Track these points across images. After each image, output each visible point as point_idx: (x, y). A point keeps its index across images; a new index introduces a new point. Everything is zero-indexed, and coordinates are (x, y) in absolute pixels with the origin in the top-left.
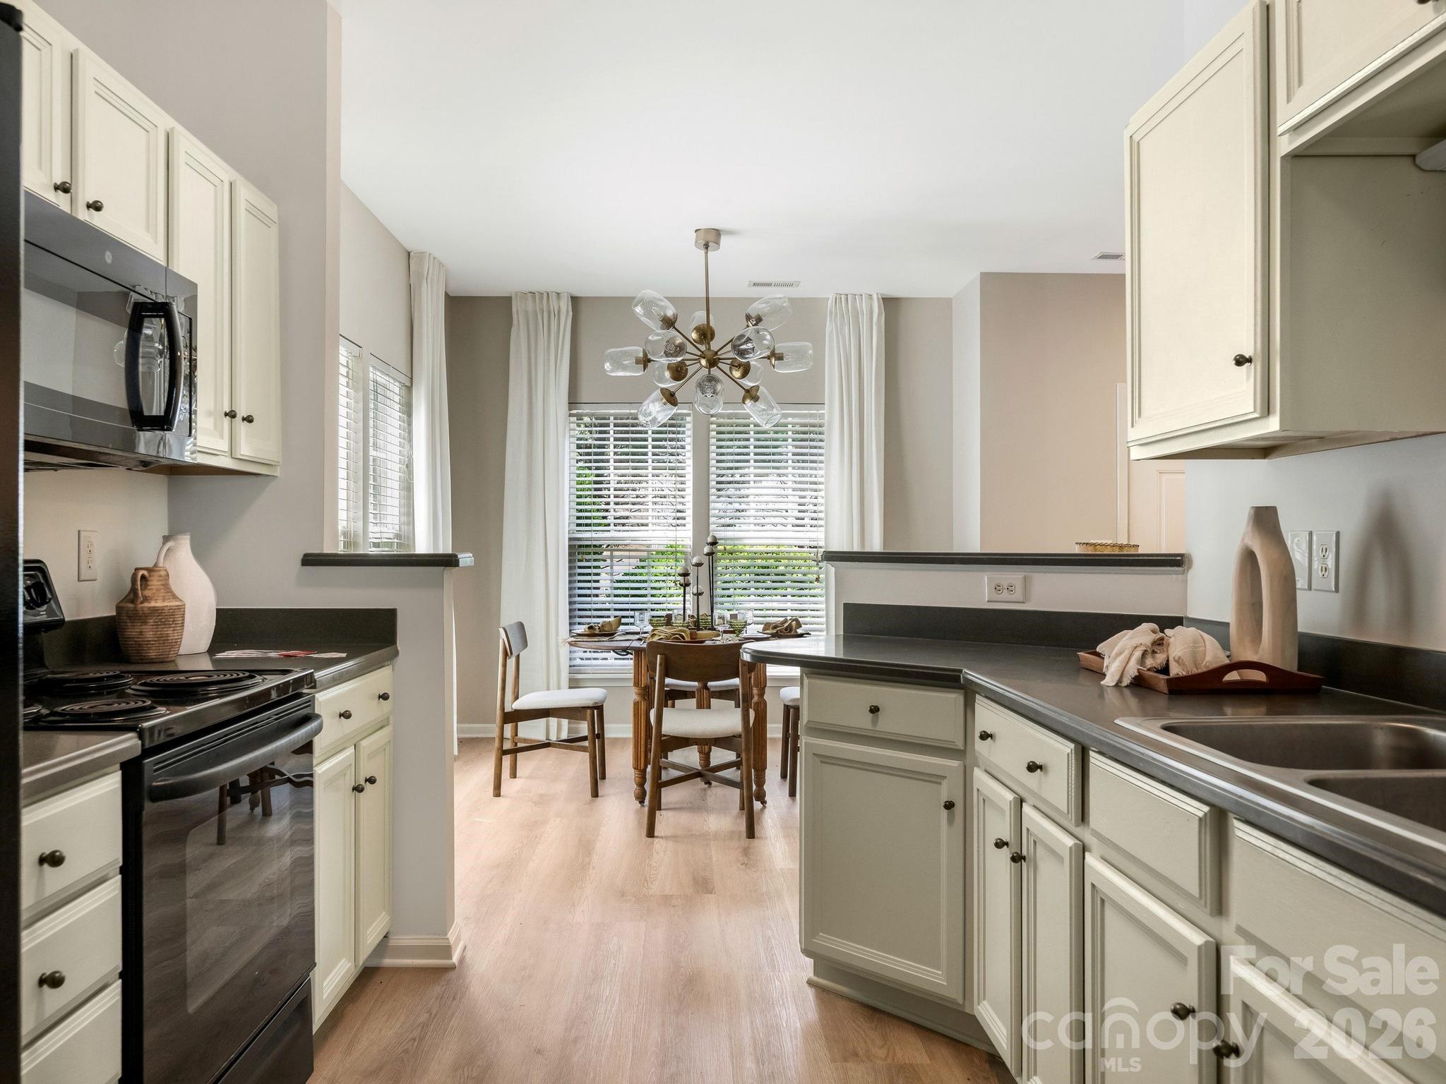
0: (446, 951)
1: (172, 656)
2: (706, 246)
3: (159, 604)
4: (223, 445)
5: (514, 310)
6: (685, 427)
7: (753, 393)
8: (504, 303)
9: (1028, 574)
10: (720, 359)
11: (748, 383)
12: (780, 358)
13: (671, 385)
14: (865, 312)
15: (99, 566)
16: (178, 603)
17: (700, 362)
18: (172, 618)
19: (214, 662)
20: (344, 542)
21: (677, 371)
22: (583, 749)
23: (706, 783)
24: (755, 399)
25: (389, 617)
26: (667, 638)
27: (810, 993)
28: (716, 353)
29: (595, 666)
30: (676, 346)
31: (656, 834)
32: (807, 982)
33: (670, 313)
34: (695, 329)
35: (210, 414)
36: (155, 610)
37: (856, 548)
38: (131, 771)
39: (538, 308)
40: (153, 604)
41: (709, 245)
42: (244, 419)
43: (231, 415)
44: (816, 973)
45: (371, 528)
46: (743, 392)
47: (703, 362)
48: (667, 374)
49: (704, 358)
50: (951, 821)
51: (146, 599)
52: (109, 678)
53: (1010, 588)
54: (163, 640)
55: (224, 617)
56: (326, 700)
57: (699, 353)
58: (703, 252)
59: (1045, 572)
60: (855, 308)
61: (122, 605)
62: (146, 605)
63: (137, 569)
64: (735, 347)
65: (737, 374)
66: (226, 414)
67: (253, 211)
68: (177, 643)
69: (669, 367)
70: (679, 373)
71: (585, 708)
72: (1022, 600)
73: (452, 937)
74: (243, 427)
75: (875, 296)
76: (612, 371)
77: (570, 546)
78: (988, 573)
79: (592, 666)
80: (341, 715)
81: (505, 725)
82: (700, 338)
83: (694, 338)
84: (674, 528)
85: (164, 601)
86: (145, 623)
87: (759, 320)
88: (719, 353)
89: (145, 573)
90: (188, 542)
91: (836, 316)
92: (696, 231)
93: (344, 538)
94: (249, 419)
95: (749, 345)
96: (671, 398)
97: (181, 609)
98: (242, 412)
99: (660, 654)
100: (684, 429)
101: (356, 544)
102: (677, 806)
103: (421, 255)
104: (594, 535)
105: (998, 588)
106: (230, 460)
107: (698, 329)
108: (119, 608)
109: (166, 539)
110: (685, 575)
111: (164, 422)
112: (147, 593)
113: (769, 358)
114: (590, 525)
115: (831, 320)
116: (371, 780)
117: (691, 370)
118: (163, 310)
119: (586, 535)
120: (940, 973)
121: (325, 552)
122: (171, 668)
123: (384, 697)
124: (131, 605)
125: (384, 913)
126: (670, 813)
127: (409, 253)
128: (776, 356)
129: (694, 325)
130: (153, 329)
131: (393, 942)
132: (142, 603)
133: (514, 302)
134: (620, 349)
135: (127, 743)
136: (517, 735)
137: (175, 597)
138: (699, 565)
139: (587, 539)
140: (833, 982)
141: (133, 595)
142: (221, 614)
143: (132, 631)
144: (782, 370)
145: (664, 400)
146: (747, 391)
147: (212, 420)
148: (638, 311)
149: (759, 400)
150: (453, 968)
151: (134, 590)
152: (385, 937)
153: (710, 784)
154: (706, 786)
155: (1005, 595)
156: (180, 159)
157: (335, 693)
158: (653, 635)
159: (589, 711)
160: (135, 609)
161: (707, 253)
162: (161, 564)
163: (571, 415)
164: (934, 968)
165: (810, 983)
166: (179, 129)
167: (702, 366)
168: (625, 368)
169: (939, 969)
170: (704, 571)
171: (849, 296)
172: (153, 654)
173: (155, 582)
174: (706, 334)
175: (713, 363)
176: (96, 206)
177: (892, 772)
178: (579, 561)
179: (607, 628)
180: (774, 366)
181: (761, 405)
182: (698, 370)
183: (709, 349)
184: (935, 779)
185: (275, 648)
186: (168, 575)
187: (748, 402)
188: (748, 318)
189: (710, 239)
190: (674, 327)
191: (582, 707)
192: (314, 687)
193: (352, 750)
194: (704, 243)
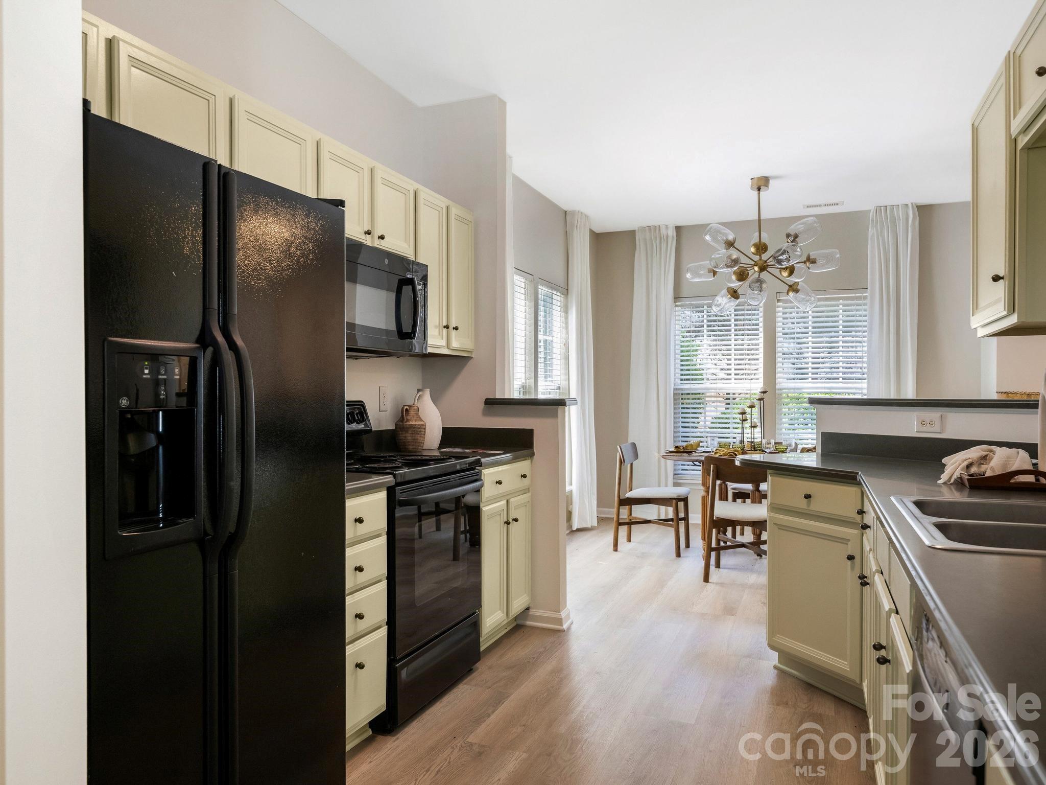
0: (560, 621)
1: (420, 449)
2: (759, 189)
3: (413, 423)
4: (443, 343)
5: (637, 238)
6: (758, 310)
7: (795, 287)
8: (632, 234)
9: (944, 413)
10: (768, 265)
11: (793, 279)
12: (814, 262)
13: (735, 284)
14: (901, 218)
15: (389, 405)
16: (422, 423)
17: (754, 269)
18: (420, 430)
19: (441, 453)
20: (523, 392)
21: (741, 274)
22: (671, 526)
23: (758, 556)
24: (797, 291)
25: (529, 434)
26: (725, 455)
27: (774, 672)
28: (766, 262)
29: (693, 475)
30: (733, 261)
31: (710, 580)
32: (774, 667)
33: (731, 237)
34: (753, 245)
35: (436, 327)
36: (412, 426)
37: (892, 396)
38: (391, 491)
39: (653, 236)
40: (411, 423)
41: (761, 188)
42: (454, 328)
43: (447, 327)
44: (779, 662)
45: (541, 383)
46: (787, 287)
47: (756, 268)
48: (734, 277)
49: (756, 266)
50: (853, 568)
51: (408, 420)
52: (389, 456)
53: (931, 423)
54: (415, 441)
55: (446, 431)
56: (489, 474)
57: (753, 263)
58: (756, 193)
59: (956, 412)
60: (893, 216)
61: (398, 423)
62: (408, 423)
63: (404, 406)
64: (775, 258)
65: (785, 274)
66: (444, 327)
67: (460, 219)
68: (422, 443)
69: (735, 273)
70: (742, 276)
71: (672, 499)
72: (939, 431)
73: (563, 614)
74: (454, 332)
75: (910, 205)
76: (692, 278)
77: (675, 394)
78: (917, 413)
79: (690, 475)
80: (497, 482)
81: (621, 507)
82: (757, 252)
83: (753, 251)
84: (749, 381)
85: (416, 421)
86: (407, 432)
87: (796, 236)
88: (767, 262)
89: (407, 407)
90: (429, 392)
91: (877, 223)
92: (751, 179)
93: (523, 389)
94: (456, 328)
95: (784, 256)
96: (734, 294)
97: (423, 427)
98: (453, 324)
99: (713, 464)
100: (758, 312)
101: (529, 393)
102: (732, 567)
103: (573, 213)
104: (692, 386)
105: (923, 423)
106: (447, 349)
107: (756, 245)
108: (396, 425)
109: (419, 390)
110: (743, 413)
111: (411, 335)
112: (408, 417)
113: (805, 262)
114: (689, 380)
115: (872, 226)
116: (516, 520)
117: (751, 272)
118: (411, 282)
119: (687, 386)
120: (847, 663)
121: (497, 397)
122: (420, 454)
123: (524, 476)
124: (401, 423)
125: (525, 595)
126: (726, 571)
127: (566, 212)
128: (810, 260)
129: (753, 242)
130: (407, 289)
131: (533, 612)
132: (406, 422)
133: (637, 234)
134: (698, 264)
135: (389, 479)
136: (631, 515)
137: (421, 420)
138: (752, 407)
139: (687, 389)
140: (787, 667)
141: (402, 419)
142: (445, 430)
143: (402, 436)
144: (815, 270)
145: (729, 296)
146: (790, 286)
147: (437, 330)
148: (708, 239)
149: (800, 292)
150: (563, 631)
151: (402, 416)
152: (526, 609)
153: (761, 556)
154: (758, 557)
155: (928, 428)
156: (421, 202)
157: (494, 471)
158: (716, 453)
159: (674, 501)
160: (403, 426)
161: (759, 194)
162: (416, 404)
163: (676, 306)
164: (843, 660)
165: (775, 667)
166: (421, 187)
167: (755, 271)
168: (700, 276)
169: (846, 661)
170: (756, 411)
171: (888, 207)
172: (411, 448)
173: (412, 412)
174: (761, 248)
175: (762, 269)
176: (382, 237)
177: (819, 536)
178: (682, 404)
179: (689, 448)
180: (809, 268)
181: (800, 295)
182: (754, 273)
183: (761, 259)
184: (844, 541)
185: (467, 448)
186: (418, 408)
187: (791, 294)
188: (788, 236)
189: (761, 184)
190: (734, 247)
191: (670, 498)
192: (481, 466)
193: (504, 502)
194: (757, 187)
